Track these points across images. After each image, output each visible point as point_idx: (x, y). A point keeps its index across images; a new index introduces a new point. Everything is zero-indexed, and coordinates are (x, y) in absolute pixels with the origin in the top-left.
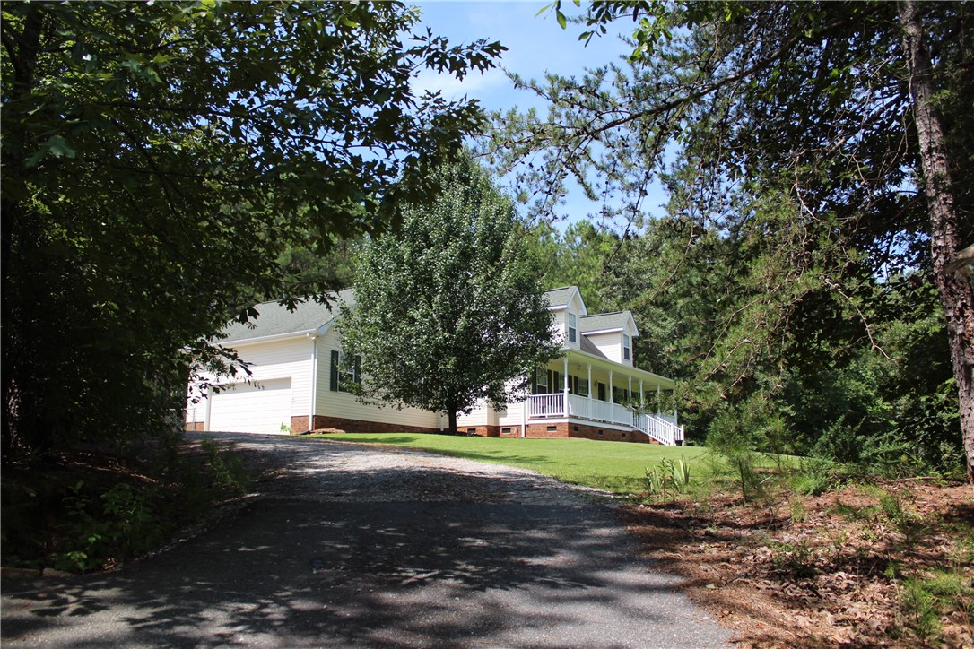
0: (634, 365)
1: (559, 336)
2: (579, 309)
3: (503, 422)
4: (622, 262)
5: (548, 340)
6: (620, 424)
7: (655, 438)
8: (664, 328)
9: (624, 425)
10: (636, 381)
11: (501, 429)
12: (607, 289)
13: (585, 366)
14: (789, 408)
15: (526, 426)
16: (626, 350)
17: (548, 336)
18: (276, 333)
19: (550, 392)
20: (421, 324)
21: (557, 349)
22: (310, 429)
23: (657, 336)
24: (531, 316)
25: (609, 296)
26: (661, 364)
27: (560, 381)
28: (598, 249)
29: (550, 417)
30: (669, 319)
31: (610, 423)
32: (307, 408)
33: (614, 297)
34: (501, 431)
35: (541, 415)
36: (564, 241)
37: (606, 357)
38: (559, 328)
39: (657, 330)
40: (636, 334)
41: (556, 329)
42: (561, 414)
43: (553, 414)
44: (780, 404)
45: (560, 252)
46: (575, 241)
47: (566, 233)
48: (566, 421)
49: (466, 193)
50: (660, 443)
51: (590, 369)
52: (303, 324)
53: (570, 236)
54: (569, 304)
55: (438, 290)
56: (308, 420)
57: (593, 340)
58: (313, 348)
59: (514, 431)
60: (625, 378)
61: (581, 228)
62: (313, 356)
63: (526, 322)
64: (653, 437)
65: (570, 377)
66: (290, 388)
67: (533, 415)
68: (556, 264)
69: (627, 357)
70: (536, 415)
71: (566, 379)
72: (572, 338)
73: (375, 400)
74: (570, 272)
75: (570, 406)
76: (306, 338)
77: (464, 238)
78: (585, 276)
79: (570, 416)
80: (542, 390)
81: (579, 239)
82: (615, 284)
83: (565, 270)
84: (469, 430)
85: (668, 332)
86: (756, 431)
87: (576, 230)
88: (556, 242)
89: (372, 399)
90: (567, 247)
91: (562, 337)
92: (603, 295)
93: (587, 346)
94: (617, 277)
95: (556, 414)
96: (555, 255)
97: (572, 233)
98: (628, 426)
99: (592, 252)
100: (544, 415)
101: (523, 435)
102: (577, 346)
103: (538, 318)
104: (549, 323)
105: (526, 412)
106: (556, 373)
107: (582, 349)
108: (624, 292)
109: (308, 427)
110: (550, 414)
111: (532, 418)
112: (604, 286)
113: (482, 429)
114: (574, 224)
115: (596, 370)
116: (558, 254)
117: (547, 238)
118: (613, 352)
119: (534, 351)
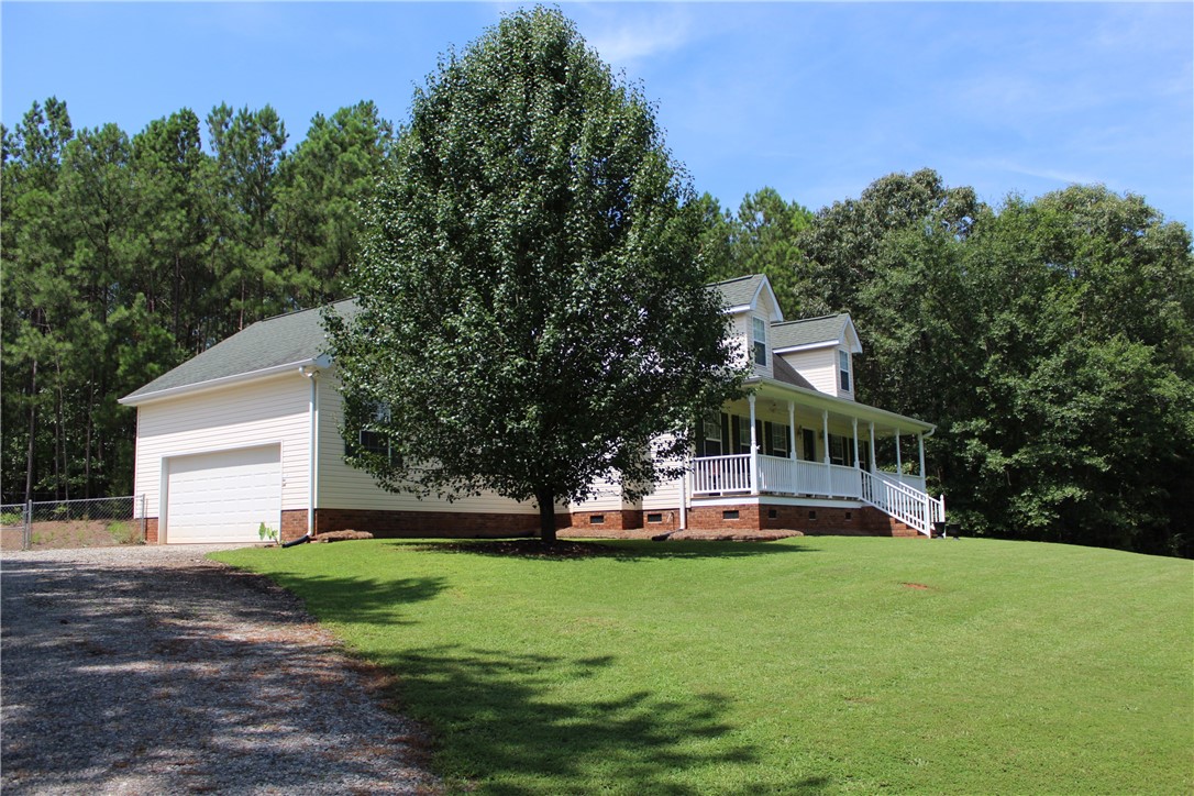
0: (857, 400)
1: (742, 356)
2: (769, 311)
3: (648, 503)
4: (828, 242)
5: (722, 364)
6: (841, 498)
7: (900, 519)
8: (899, 339)
9: (849, 499)
10: (863, 424)
11: (645, 514)
12: (808, 283)
13: (784, 405)
14: (1101, 460)
15: (688, 510)
16: (844, 375)
17: (721, 357)
18: (255, 368)
19: (726, 452)
20: (467, 341)
21: (738, 381)
22: (309, 533)
23: (888, 353)
24: (686, 320)
25: (810, 293)
26: (890, 393)
27: (743, 431)
28: (788, 230)
29: (728, 495)
30: (907, 325)
31: (826, 498)
32: (304, 497)
33: (818, 294)
34: (645, 518)
35: (713, 491)
36: (739, 220)
37: (812, 388)
38: (739, 341)
39: (890, 344)
40: (858, 349)
41: (734, 345)
42: (747, 489)
43: (732, 490)
44: (1085, 453)
45: (734, 236)
46: (754, 219)
47: (741, 207)
48: (756, 501)
49: (558, 96)
50: (908, 527)
51: (792, 410)
52: (299, 351)
53: (747, 212)
54: (754, 302)
55: (502, 274)
56: (306, 516)
57: (791, 361)
58: (311, 392)
59: (668, 518)
60: (846, 421)
61: (762, 199)
62: (311, 404)
63: (678, 331)
64: (896, 516)
65: (758, 423)
66: (279, 461)
67: (699, 492)
68: (727, 252)
69: (845, 385)
70: (703, 491)
71: (753, 430)
72: (761, 360)
73: (411, 484)
74: (749, 263)
75: (762, 475)
76: (298, 375)
77: (553, 175)
78: (771, 267)
79: (763, 494)
80: (713, 449)
81: (760, 216)
82: (819, 275)
83: (740, 261)
84: (592, 517)
85: (905, 344)
86: (1046, 495)
87: (756, 203)
88: (727, 220)
89: (404, 483)
90: (743, 228)
91: (746, 358)
92: (801, 293)
93: (784, 372)
94: (822, 264)
95: (737, 490)
96: (727, 240)
97: (750, 207)
98: (855, 499)
99: (779, 233)
100: (717, 491)
101: (682, 527)
102: (767, 371)
103: (700, 323)
104: (722, 335)
105: (687, 486)
106: (736, 418)
107: (776, 377)
108: (834, 286)
109: (306, 530)
110: (727, 490)
111: (697, 498)
112: (802, 279)
113: (613, 515)
114: (753, 193)
115: (802, 410)
116: (731, 238)
117: (715, 216)
118: (824, 379)
119: (695, 386)
